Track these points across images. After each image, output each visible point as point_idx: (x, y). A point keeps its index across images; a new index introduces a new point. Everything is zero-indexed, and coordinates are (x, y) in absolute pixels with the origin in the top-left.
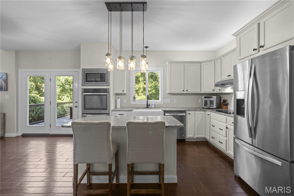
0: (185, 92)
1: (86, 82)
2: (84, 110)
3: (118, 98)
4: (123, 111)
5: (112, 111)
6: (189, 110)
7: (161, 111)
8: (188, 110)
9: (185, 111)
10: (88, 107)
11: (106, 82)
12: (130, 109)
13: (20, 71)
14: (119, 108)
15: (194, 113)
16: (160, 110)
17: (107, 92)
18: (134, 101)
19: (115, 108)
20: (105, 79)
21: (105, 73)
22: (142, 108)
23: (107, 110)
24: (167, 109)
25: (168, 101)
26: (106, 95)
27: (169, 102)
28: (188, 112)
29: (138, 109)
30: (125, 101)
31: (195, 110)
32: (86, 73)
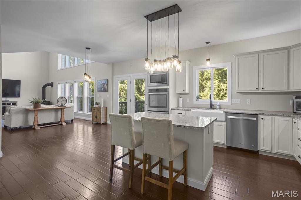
0: (261, 90)
1: (150, 83)
2: (149, 107)
3: (181, 97)
4: (181, 110)
5: (171, 109)
6: (263, 114)
7: (223, 112)
8: (260, 114)
9: (257, 115)
10: (152, 105)
11: (166, 83)
12: (188, 109)
13: (114, 77)
14: (181, 107)
15: (272, 118)
16: (221, 112)
17: (166, 92)
18: (197, 101)
19: (178, 107)
20: (165, 80)
21: (165, 74)
22: (205, 109)
23: (166, 108)
24: (230, 111)
25: (237, 101)
26: (166, 94)
27: (240, 103)
28: (261, 117)
29: (200, 109)
30: (188, 100)
31: (272, 115)
32: (150, 76)
